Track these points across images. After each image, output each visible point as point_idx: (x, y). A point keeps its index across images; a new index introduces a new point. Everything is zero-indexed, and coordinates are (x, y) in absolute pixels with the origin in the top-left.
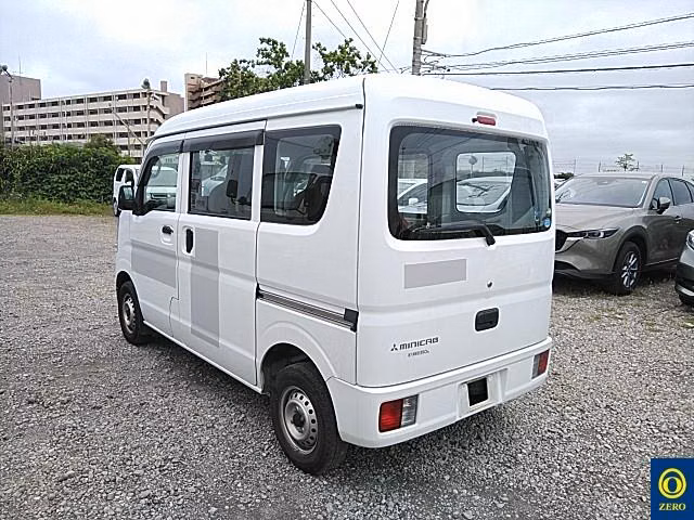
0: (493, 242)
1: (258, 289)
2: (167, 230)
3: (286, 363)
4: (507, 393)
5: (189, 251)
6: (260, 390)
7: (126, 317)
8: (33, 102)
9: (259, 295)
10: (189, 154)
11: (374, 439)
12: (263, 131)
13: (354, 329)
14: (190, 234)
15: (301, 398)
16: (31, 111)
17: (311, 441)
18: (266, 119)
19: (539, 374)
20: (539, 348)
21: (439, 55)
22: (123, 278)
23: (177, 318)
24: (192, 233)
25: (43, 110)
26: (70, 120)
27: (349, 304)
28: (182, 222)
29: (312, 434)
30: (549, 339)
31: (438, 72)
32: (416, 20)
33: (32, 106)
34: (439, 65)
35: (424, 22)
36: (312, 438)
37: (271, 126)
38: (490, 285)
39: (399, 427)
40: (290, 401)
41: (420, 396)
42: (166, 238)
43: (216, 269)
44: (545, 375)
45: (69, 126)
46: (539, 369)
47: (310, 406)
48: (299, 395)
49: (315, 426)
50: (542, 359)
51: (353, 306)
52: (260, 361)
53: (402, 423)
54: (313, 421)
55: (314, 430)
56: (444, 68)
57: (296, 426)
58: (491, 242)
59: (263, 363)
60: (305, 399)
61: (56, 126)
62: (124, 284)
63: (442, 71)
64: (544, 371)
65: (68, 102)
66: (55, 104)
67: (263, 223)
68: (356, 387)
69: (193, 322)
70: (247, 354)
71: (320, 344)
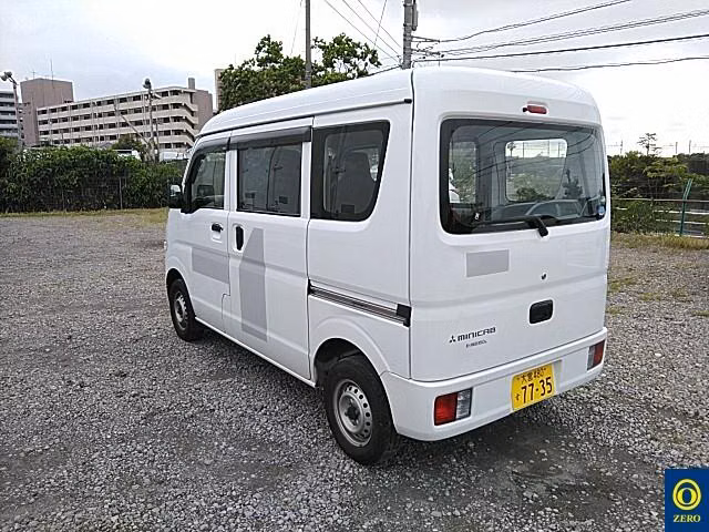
0: (546, 233)
1: (310, 285)
2: (216, 228)
3: (338, 357)
4: (561, 385)
5: (239, 248)
6: (313, 384)
7: (178, 315)
8: (65, 105)
9: (311, 291)
10: (235, 152)
11: (430, 432)
12: (310, 127)
13: (407, 324)
14: (240, 232)
15: (356, 391)
16: (64, 114)
17: (366, 435)
18: (313, 116)
19: (593, 366)
20: (595, 339)
21: (432, 41)
22: (174, 276)
23: (229, 315)
24: (242, 230)
25: (75, 113)
26: (101, 121)
27: (400, 299)
28: (232, 219)
29: (366, 427)
30: (605, 330)
31: (432, 58)
32: (405, 6)
33: (64, 109)
34: (433, 51)
35: (413, 7)
36: (366, 431)
37: (319, 123)
38: (543, 278)
39: (455, 420)
40: (344, 394)
41: (474, 389)
42: (216, 235)
43: (263, 265)
44: (600, 366)
45: (101, 127)
46: (595, 361)
47: (365, 400)
48: (354, 388)
49: (370, 419)
50: (597, 351)
51: (404, 300)
52: (313, 356)
53: (457, 416)
54: (368, 415)
55: (368, 424)
56: (438, 53)
57: (351, 418)
58: (544, 233)
59: (316, 357)
60: (360, 393)
61: (88, 128)
62: (175, 282)
63: (437, 57)
64: (600, 362)
65: (99, 104)
66: (86, 106)
67: (313, 220)
68: (411, 381)
69: (243, 317)
70: (301, 349)
71: (372, 337)
